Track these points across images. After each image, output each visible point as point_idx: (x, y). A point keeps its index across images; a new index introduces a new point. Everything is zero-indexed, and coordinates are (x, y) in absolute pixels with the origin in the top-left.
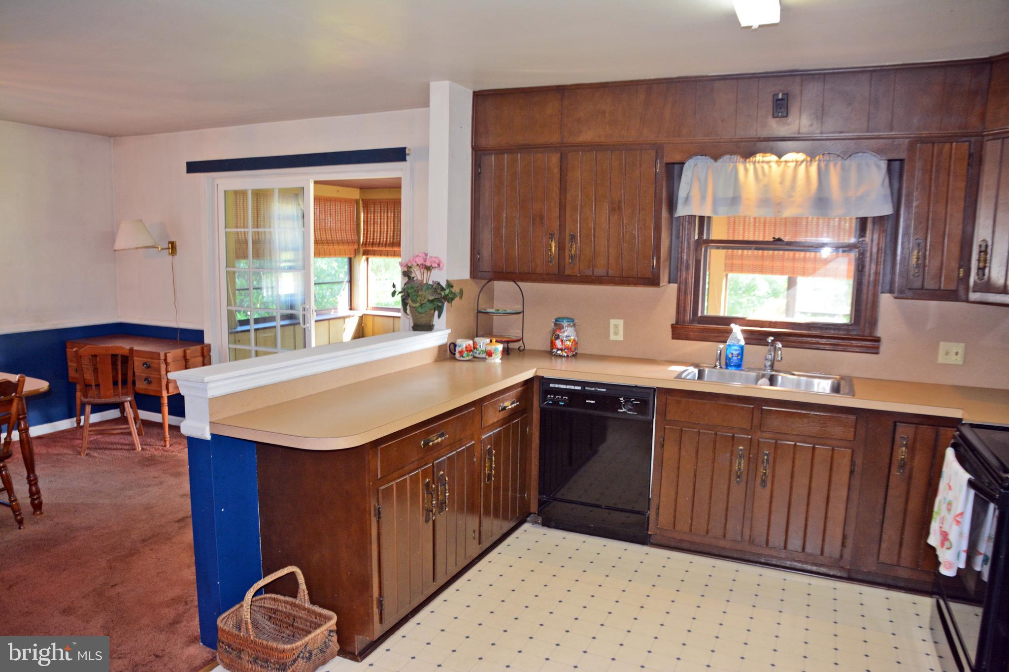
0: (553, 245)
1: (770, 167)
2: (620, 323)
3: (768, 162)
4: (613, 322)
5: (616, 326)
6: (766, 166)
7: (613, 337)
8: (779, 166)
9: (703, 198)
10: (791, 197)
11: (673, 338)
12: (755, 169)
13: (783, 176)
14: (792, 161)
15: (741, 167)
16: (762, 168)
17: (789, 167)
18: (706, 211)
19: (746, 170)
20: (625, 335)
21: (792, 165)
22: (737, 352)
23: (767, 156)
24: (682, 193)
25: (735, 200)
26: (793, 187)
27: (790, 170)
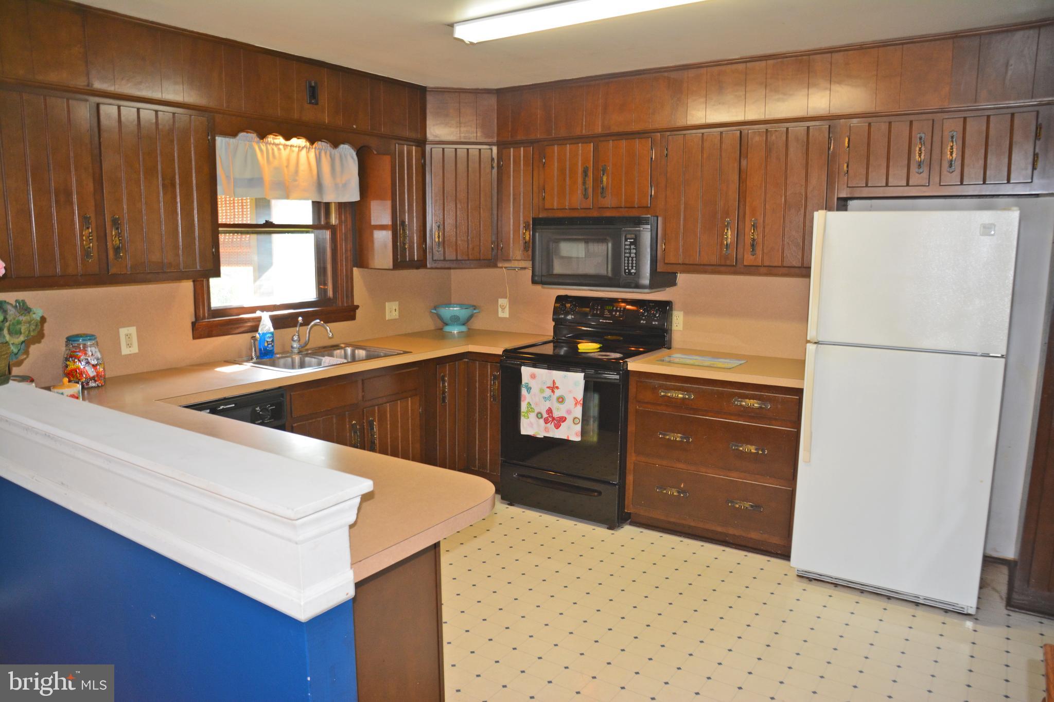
1: (279, 149)
2: (133, 330)
3: (277, 145)
4: (123, 332)
5: (128, 336)
6: (275, 149)
7: (125, 351)
8: (285, 149)
10: (295, 180)
11: (194, 338)
12: (267, 151)
13: (288, 160)
14: (296, 147)
16: (273, 149)
17: (293, 151)
20: (140, 345)
21: (296, 149)
22: (271, 340)
23: (277, 139)
26: (297, 172)
27: (294, 155)
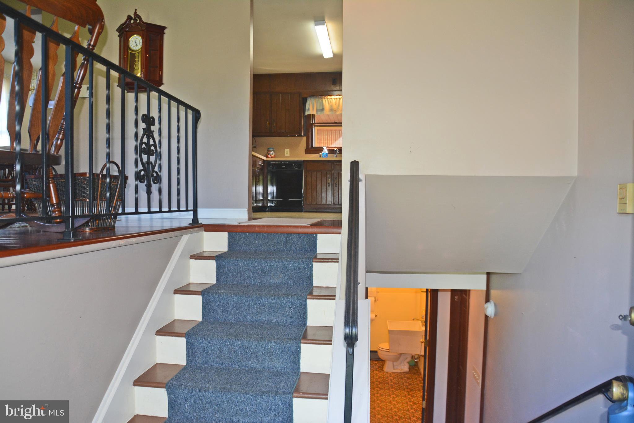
0: (268, 123)
2: (288, 150)
3: (331, 99)
4: (286, 150)
5: (287, 151)
7: (286, 155)
8: (335, 99)
9: (313, 109)
10: (338, 108)
11: (305, 154)
12: (328, 100)
13: (336, 102)
15: (324, 100)
16: (330, 100)
18: (314, 113)
19: (325, 100)
20: (290, 154)
21: (338, 99)
23: (331, 97)
24: (307, 107)
25: (323, 110)
26: (339, 106)
27: (338, 101)
